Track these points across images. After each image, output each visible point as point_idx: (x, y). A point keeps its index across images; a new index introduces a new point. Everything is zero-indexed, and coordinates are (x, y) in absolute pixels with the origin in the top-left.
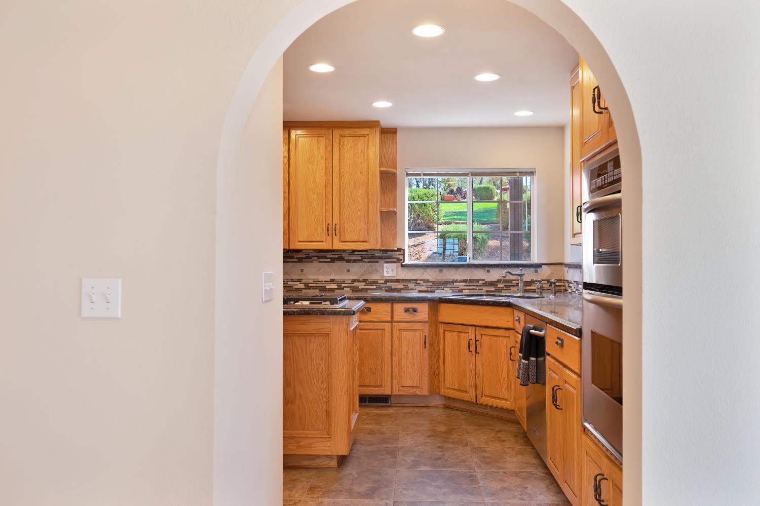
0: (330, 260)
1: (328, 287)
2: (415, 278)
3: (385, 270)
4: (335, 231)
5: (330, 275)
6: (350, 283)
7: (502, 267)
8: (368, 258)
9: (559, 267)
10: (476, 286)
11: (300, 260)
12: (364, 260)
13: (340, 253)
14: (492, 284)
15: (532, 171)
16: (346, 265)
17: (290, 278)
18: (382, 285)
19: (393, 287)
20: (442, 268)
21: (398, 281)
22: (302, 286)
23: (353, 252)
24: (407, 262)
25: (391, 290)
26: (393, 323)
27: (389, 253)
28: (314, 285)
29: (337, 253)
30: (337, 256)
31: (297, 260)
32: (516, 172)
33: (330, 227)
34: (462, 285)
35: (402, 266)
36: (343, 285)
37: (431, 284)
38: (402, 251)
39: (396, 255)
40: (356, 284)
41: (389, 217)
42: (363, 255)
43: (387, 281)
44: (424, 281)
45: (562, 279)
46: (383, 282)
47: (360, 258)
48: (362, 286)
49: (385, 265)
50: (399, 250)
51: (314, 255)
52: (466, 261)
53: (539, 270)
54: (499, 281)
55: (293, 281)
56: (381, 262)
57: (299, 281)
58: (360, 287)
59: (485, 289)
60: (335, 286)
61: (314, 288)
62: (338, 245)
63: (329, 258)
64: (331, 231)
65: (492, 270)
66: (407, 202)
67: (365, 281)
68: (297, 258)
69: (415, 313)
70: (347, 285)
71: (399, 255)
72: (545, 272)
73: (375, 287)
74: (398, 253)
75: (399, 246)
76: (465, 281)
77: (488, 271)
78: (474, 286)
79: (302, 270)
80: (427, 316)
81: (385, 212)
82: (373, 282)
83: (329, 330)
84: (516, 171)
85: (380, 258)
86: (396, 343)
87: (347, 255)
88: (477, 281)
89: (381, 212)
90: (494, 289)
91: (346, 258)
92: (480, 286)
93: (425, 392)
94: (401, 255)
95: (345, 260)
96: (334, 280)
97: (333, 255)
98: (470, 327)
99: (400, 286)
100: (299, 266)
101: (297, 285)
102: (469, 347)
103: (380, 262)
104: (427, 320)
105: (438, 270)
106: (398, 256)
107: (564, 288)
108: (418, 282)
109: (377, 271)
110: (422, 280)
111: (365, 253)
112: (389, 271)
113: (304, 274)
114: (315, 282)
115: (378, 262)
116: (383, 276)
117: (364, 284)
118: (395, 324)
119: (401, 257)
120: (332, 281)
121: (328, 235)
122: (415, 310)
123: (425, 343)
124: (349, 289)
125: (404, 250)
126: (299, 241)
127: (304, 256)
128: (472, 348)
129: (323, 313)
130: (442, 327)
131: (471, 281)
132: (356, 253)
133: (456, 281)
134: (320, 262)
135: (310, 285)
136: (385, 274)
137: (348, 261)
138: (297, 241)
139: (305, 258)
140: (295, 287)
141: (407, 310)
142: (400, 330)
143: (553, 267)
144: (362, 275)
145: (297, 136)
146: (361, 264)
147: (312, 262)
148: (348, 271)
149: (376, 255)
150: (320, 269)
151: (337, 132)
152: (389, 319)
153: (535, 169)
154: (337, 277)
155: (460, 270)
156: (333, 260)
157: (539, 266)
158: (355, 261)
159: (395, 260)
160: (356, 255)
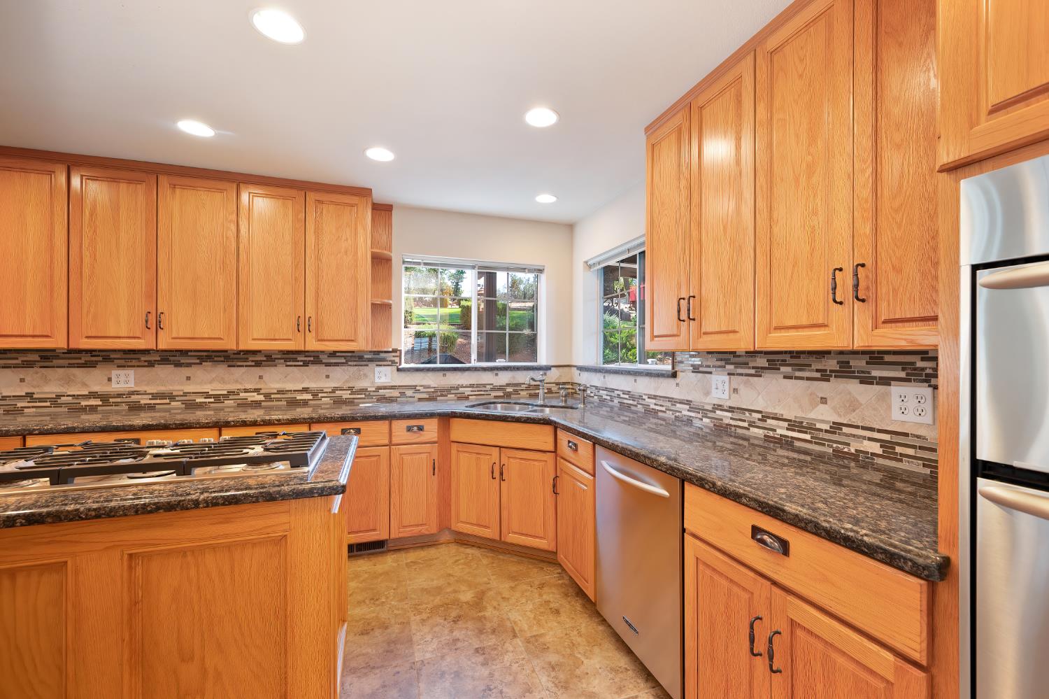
0: (301, 363)
1: (298, 398)
2: (414, 384)
3: (377, 375)
4: (309, 326)
5: (302, 383)
6: (330, 392)
7: (511, 370)
8: (354, 361)
9: (566, 369)
10: (484, 391)
11: (258, 364)
12: (350, 363)
13: (316, 354)
14: (500, 388)
15: (541, 268)
16: (323, 370)
17: (244, 388)
18: (372, 394)
19: (387, 395)
20: (445, 372)
21: (393, 387)
22: (261, 398)
23: (333, 354)
24: (404, 365)
25: (383, 399)
26: (392, 447)
27: (382, 355)
28: (279, 396)
29: (312, 354)
30: (312, 359)
31: (253, 364)
32: (525, 269)
33: (302, 319)
34: (467, 391)
35: (398, 370)
36: (320, 395)
37: (433, 390)
38: (398, 352)
39: (390, 357)
40: (338, 393)
41: (382, 310)
42: (348, 356)
43: (379, 388)
44: (425, 387)
45: (569, 381)
46: (374, 389)
47: (344, 361)
48: (346, 395)
49: (378, 369)
50: (395, 351)
51: (279, 356)
52: (470, 362)
53: (548, 372)
54: (508, 385)
55: (246, 391)
56: (372, 365)
57: (257, 391)
58: (344, 397)
59: (494, 394)
60: (309, 397)
61: (279, 400)
62: (312, 345)
63: (301, 361)
64: (302, 325)
65: (501, 373)
66: (404, 295)
67: (350, 388)
68: (253, 361)
69: (421, 432)
70: (325, 395)
71: (394, 356)
72: (553, 375)
73: (363, 396)
74: (393, 354)
75: (394, 347)
76: (471, 386)
77: (497, 375)
78: (482, 391)
79: (261, 377)
80: (436, 435)
81: (378, 304)
82: (361, 389)
83: (286, 527)
84: (524, 267)
85: (371, 360)
86: (395, 471)
87: (326, 356)
88: (484, 385)
89: (372, 304)
90: (502, 394)
91: (324, 361)
92: (487, 391)
93: (434, 530)
94: (397, 356)
95: (323, 363)
96: (308, 388)
97: (305, 356)
98: (493, 448)
99: (395, 393)
100: (258, 371)
101: (254, 396)
102: (493, 473)
103: (370, 365)
104: (436, 439)
105: (441, 374)
106: (394, 359)
107: (573, 391)
108: (418, 388)
109: (365, 375)
110: (421, 386)
111: (350, 354)
112: (383, 376)
113: (264, 381)
114: (280, 392)
115: (367, 365)
116: (373, 382)
117: (349, 392)
118: (394, 447)
119: (397, 360)
120: (305, 390)
121: (299, 331)
122: (421, 429)
123: (434, 469)
124: (329, 399)
125: (400, 351)
126: (254, 339)
127: (265, 359)
128: (497, 474)
129: (269, 497)
130: (454, 446)
131: (478, 386)
132: (338, 354)
133: (462, 387)
134: (287, 366)
135: (273, 396)
136: (377, 380)
137: (328, 365)
138: (251, 339)
139: (264, 361)
140: (250, 399)
141: (409, 429)
142: (401, 454)
143: (561, 369)
144: (347, 381)
145: (251, 195)
146: (346, 368)
147: (276, 366)
148: (328, 377)
149: (366, 356)
150: (288, 375)
151: (311, 196)
152: (386, 442)
153: (544, 266)
154: (312, 385)
155: (467, 373)
156: (306, 364)
157: (548, 368)
158: (336, 364)
159: (390, 363)
160: (338, 356)
